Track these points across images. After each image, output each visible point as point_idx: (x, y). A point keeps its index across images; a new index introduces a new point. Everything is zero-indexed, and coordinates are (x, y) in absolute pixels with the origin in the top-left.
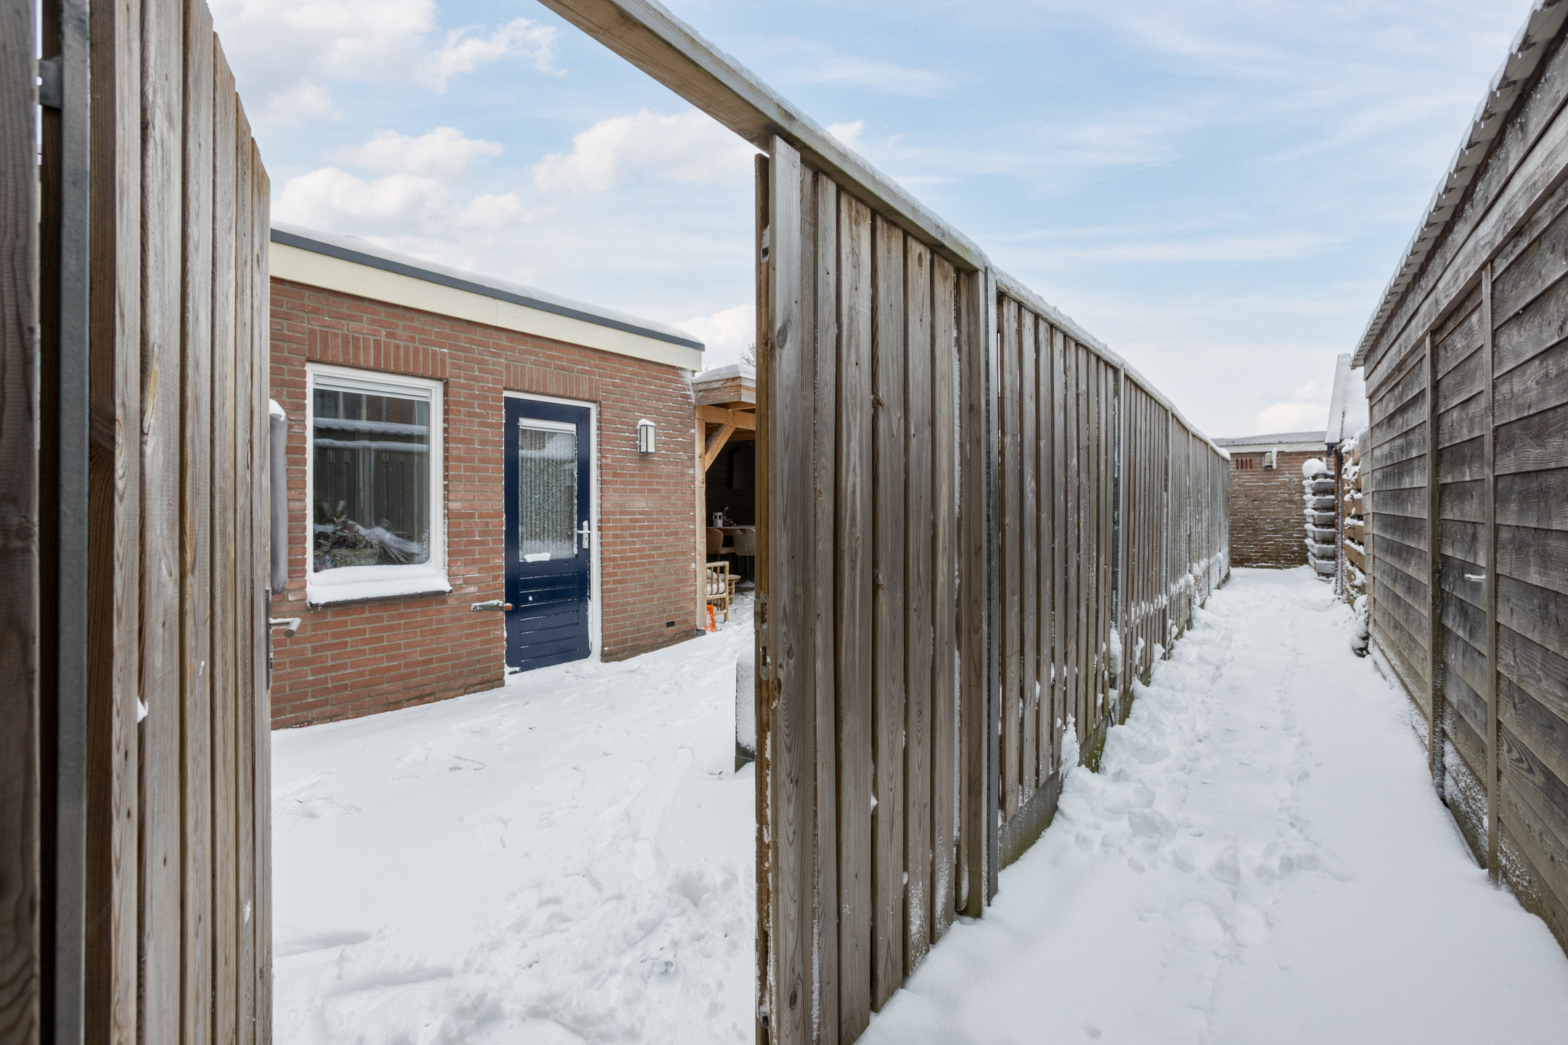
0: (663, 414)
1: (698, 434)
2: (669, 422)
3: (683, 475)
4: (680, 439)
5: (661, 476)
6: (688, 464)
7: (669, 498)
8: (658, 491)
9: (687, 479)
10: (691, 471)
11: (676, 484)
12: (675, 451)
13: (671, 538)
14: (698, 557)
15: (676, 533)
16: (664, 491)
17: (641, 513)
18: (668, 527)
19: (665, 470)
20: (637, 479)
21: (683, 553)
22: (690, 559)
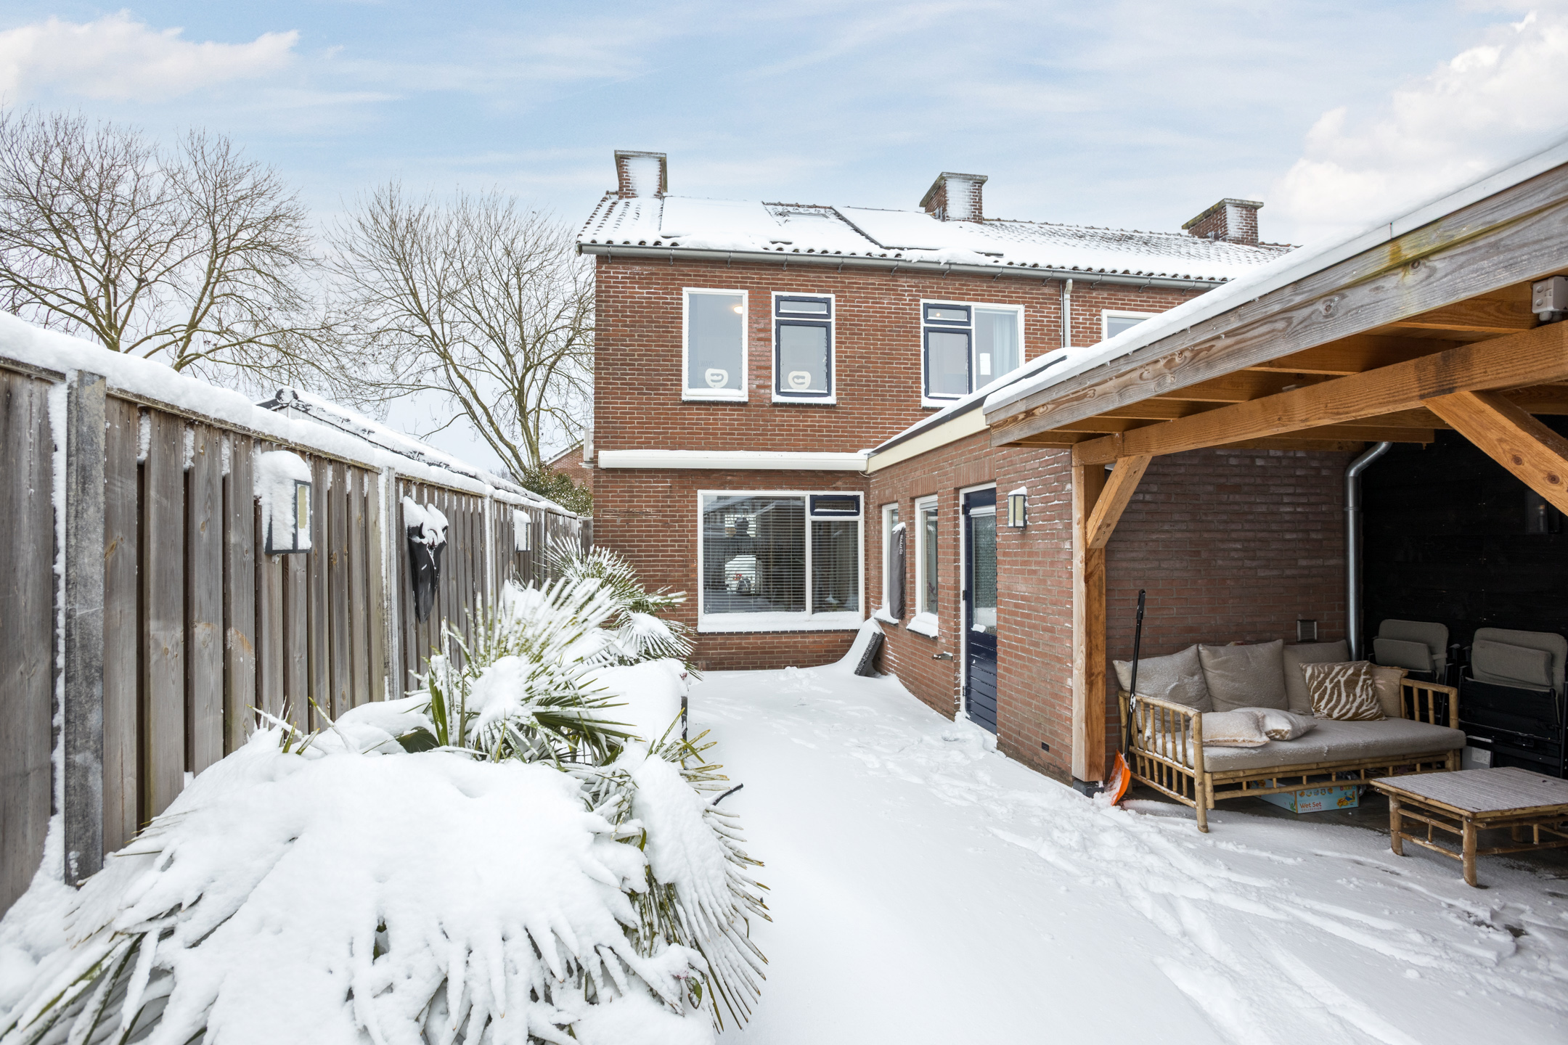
0: (1039, 475)
1: (1075, 489)
2: (1045, 483)
3: (1059, 550)
4: (1056, 502)
5: (1037, 554)
6: (1064, 535)
7: (1045, 581)
8: (1035, 572)
9: (1063, 556)
10: (1067, 546)
11: (1052, 563)
12: (1051, 519)
13: (1047, 635)
14: (1075, 672)
15: (1051, 630)
16: (1041, 573)
17: (1023, 598)
18: (1043, 619)
19: (1041, 546)
20: (1019, 558)
21: (1059, 660)
22: (1066, 670)
